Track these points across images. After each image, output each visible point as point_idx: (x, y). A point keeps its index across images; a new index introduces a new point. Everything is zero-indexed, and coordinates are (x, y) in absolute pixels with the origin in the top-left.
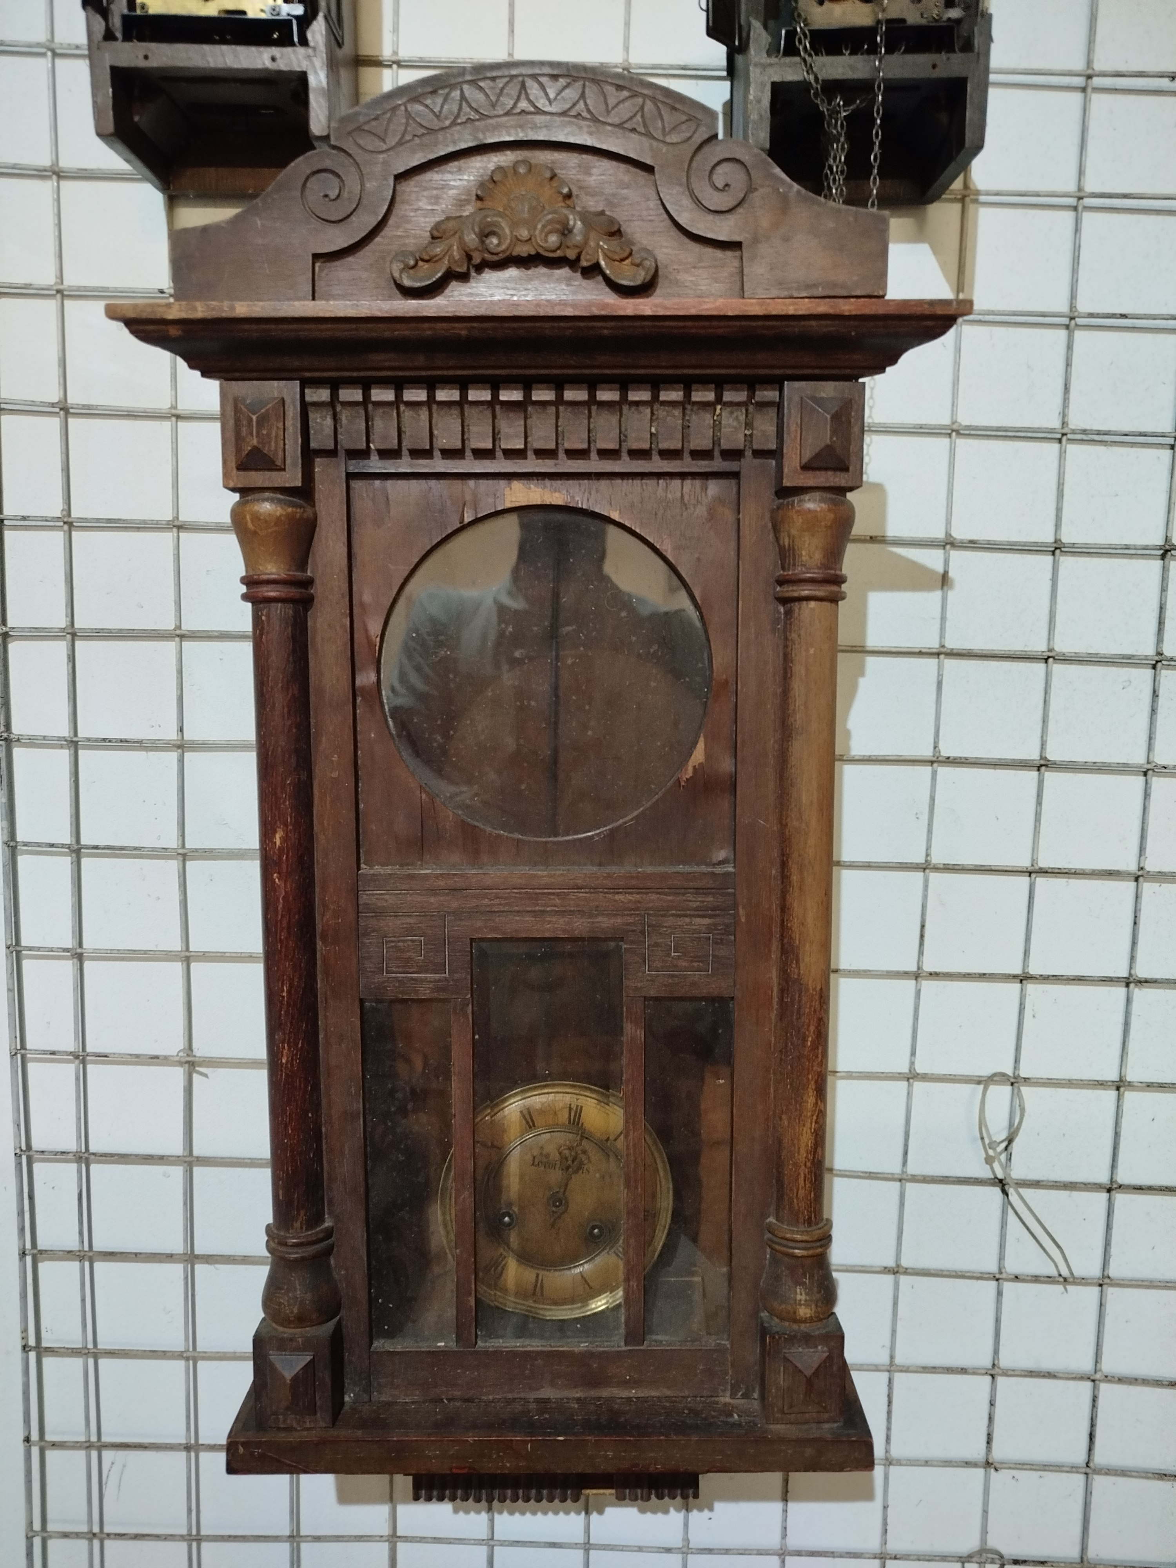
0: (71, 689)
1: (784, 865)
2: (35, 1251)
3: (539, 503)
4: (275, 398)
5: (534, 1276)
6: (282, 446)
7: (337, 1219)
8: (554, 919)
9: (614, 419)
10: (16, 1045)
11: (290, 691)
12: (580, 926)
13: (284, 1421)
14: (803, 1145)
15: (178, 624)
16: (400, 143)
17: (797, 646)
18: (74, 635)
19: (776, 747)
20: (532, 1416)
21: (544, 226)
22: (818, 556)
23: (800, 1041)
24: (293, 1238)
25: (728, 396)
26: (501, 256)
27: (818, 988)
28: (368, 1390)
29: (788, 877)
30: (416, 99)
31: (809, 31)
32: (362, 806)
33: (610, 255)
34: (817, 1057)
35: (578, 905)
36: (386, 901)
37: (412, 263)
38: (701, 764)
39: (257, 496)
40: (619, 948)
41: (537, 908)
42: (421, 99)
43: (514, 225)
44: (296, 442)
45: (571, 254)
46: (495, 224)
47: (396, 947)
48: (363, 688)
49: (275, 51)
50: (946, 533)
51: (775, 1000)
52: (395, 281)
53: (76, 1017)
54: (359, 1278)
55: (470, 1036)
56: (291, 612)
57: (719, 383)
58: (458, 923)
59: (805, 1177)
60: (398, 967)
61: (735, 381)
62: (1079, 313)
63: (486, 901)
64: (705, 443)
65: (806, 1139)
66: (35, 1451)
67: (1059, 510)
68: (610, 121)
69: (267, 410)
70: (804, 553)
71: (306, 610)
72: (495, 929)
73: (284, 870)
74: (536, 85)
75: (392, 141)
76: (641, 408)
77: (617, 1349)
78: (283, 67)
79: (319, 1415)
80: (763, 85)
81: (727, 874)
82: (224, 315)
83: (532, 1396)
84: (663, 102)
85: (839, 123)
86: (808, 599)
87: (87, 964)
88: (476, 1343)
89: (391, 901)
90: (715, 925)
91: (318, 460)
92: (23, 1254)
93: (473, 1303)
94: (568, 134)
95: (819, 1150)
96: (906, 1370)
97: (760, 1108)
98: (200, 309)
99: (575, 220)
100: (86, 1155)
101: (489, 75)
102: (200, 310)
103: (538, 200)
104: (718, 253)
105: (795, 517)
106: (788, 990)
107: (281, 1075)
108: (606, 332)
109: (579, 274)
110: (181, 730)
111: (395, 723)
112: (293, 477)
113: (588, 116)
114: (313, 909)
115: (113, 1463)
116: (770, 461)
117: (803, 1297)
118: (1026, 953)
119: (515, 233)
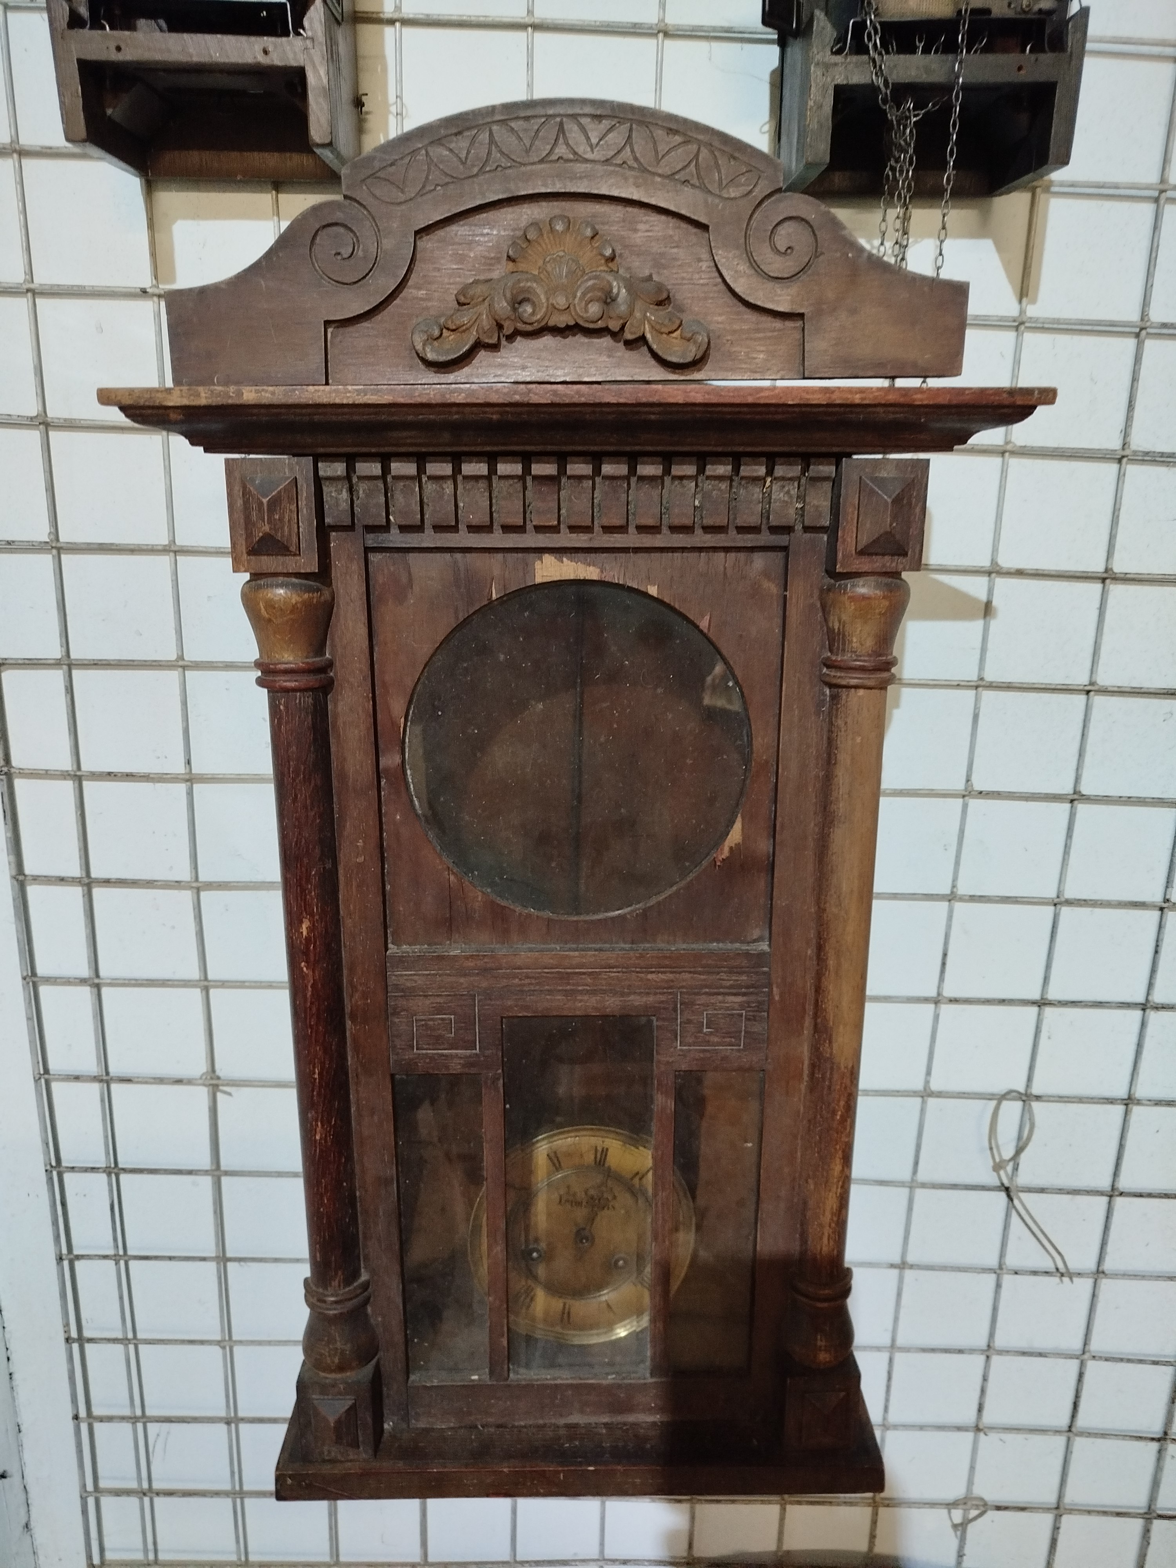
0: (71, 721)
1: (820, 948)
2: (72, 1256)
3: (572, 578)
4: (289, 478)
5: (562, 1305)
6: (296, 530)
7: (373, 1272)
8: (586, 998)
9: (655, 493)
10: (39, 1070)
11: (313, 782)
12: (612, 1004)
13: (329, 1452)
14: (828, 1209)
15: (180, 654)
16: (421, 193)
17: (843, 733)
18: (70, 667)
19: (817, 830)
20: (563, 1444)
21: (584, 294)
22: (869, 643)
23: (829, 1115)
24: (332, 1295)
25: (779, 471)
26: (536, 326)
27: (850, 1066)
28: (406, 1418)
29: (825, 960)
30: (438, 142)
31: (881, 23)
32: (388, 887)
33: (658, 327)
34: (845, 1129)
35: (610, 984)
36: (416, 982)
37: (436, 333)
38: (737, 845)
39: (270, 580)
40: (650, 1022)
41: (568, 987)
42: (444, 141)
43: (551, 291)
44: (311, 524)
45: (614, 326)
46: (528, 290)
47: (426, 1025)
48: (387, 770)
49: (268, 41)
50: (992, 560)
51: (806, 1072)
52: (418, 354)
53: (97, 1043)
54: (396, 1320)
55: (501, 1106)
56: (310, 700)
57: (771, 460)
58: (489, 1002)
59: (829, 1236)
60: (429, 1044)
61: (788, 457)
62: (1152, 323)
63: (517, 981)
64: (753, 520)
65: (831, 1202)
66: (84, 1427)
67: (1112, 538)
68: (660, 171)
69: (280, 492)
70: (855, 640)
71: (326, 695)
72: (526, 1008)
73: (312, 959)
74: (576, 128)
75: (411, 192)
76: (685, 482)
77: (642, 1381)
78: (278, 62)
79: (361, 1448)
80: (824, 88)
81: (762, 954)
82: (230, 401)
83: (562, 1421)
84: (720, 150)
85: (908, 131)
86: (856, 687)
87: (104, 990)
88: (509, 1376)
89: (419, 982)
90: (748, 1003)
91: (334, 534)
92: (60, 1259)
93: (505, 1343)
94: (612, 185)
95: (843, 1211)
96: (907, 1350)
97: (786, 1170)
98: (203, 395)
99: (619, 288)
100: (116, 1170)
101: (522, 114)
102: (204, 397)
103: (576, 261)
104: (778, 324)
105: (847, 603)
106: (819, 1066)
107: (315, 1151)
108: (653, 417)
109: (621, 344)
110: (189, 762)
111: (419, 802)
112: (309, 562)
113: (636, 165)
114: (342, 992)
115: (158, 1435)
116: (821, 535)
117: (823, 1343)
118: (1046, 980)
119: (551, 301)
